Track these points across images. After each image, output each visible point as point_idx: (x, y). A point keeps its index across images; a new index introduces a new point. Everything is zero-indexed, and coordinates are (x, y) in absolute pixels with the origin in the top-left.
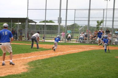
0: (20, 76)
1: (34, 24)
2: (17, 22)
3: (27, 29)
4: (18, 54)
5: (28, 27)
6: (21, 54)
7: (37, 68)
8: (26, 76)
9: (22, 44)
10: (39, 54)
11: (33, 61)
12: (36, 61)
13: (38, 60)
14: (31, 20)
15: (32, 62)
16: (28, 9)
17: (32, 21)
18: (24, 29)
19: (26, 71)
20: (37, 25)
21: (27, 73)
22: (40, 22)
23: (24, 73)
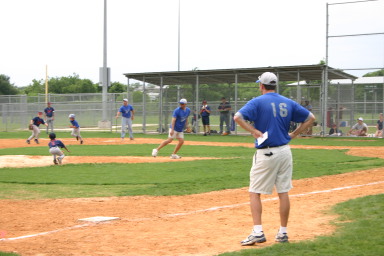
0: (313, 247)
1: (348, 81)
2: (295, 80)
3: (325, 99)
4: (301, 180)
5: (329, 94)
6: (309, 180)
7: (366, 224)
8: (331, 248)
9: (313, 147)
10: (369, 178)
11: (351, 200)
12: (361, 200)
13: (368, 198)
14: (339, 71)
15: (347, 204)
16: (327, 37)
17: (339, 74)
18: (317, 99)
19: (328, 231)
20: (359, 85)
21: (333, 240)
22: (368, 75)
23: (323, 238)
